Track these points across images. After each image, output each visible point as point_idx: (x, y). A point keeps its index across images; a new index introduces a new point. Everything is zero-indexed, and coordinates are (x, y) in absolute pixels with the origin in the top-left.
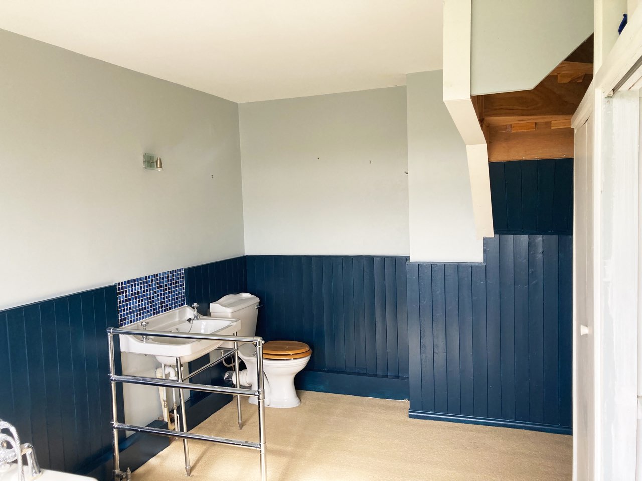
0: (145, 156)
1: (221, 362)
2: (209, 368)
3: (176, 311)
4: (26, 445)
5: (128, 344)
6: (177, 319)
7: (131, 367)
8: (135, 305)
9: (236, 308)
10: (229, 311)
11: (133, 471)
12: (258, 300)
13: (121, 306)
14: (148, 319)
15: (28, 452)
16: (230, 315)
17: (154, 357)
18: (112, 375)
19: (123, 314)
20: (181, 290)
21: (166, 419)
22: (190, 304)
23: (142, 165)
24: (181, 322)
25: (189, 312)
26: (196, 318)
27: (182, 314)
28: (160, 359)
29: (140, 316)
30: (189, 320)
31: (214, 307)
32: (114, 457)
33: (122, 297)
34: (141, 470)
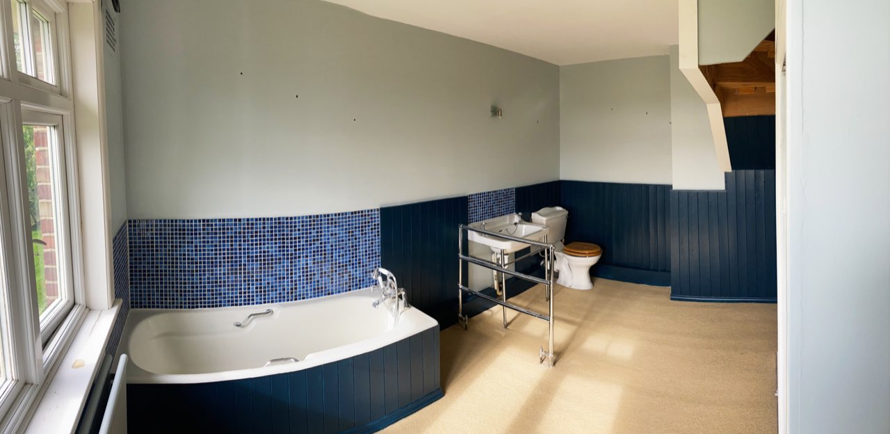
0: (492, 107)
1: (538, 254)
2: (529, 257)
3: (507, 217)
4: (402, 289)
5: (474, 237)
6: (508, 222)
7: (473, 251)
8: (480, 211)
9: (549, 218)
10: (544, 220)
11: (469, 317)
12: (567, 212)
13: (471, 210)
14: (486, 221)
15: (403, 293)
16: (544, 222)
17: (489, 247)
18: (460, 254)
19: (471, 216)
20: (512, 202)
21: (496, 287)
22: (517, 213)
23: (490, 114)
24: (510, 224)
25: (517, 218)
26: (520, 223)
27: (511, 219)
28: (494, 250)
29: (482, 218)
30: (516, 224)
31: (535, 216)
32: (459, 306)
33: (471, 204)
34: (475, 318)
